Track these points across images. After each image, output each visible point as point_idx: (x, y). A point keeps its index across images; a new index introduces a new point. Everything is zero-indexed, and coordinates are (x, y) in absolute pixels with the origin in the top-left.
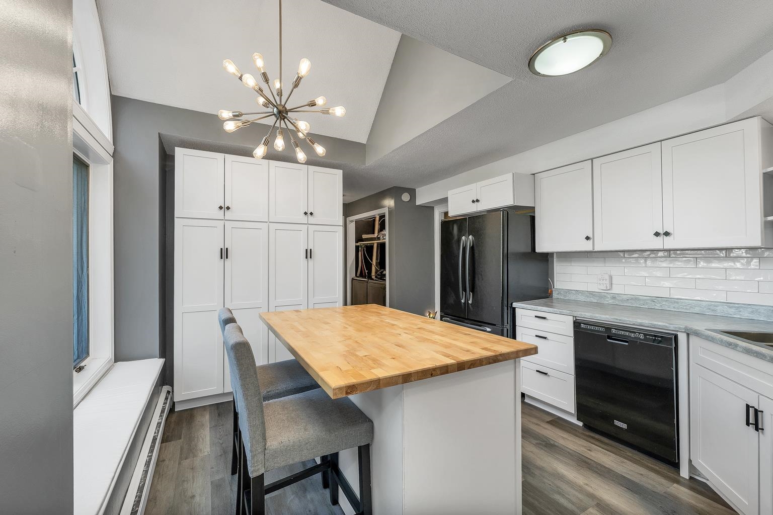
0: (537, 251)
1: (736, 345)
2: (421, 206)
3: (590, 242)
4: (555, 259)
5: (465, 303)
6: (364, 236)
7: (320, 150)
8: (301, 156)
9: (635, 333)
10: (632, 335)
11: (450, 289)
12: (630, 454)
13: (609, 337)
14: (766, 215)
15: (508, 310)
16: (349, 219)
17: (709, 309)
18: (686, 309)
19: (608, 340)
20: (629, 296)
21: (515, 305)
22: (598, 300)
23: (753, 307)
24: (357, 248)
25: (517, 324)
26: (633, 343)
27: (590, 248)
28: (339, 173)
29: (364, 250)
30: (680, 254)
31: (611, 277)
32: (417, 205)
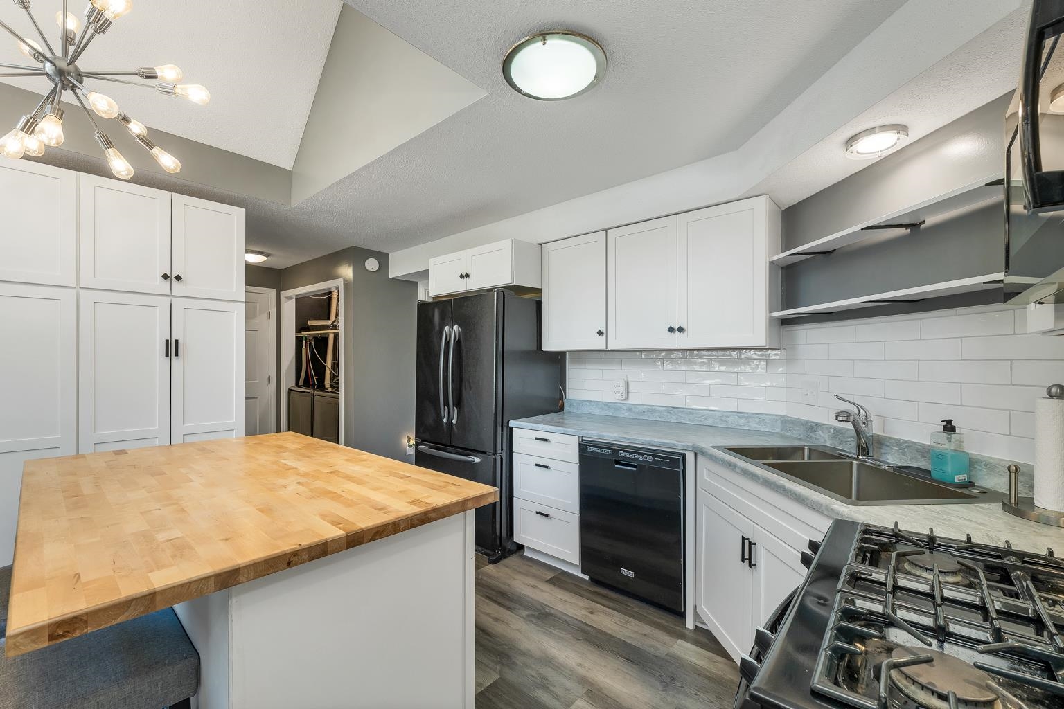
0: (544, 349)
1: (735, 466)
2: (395, 280)
3: (603, 338)
4: (567, 361)
5: (447, 423)
6: (311, 323)
7: (168, 161)
8: (119, 164)
9: (643, 454)
10: (641, 458)
11: (427, 402)
12: (636, 609)
13: (618, 462)
14: (771, 312)
15: (502, 431)
16: (284, 294)
17: (722, 420)
18: (701, 421)
19: (616, 466)
20: (645, 407)
21: (512, 423)
22: (613, 413)
23: (761, 416)
24: (299, 341)
25: (515, 449)
26: (640, 466)
27: (602, 347)
28: (241, 212)
29: (310, 344)
30: (697, 355)
31: (627, 384)
32: (392, 279)
